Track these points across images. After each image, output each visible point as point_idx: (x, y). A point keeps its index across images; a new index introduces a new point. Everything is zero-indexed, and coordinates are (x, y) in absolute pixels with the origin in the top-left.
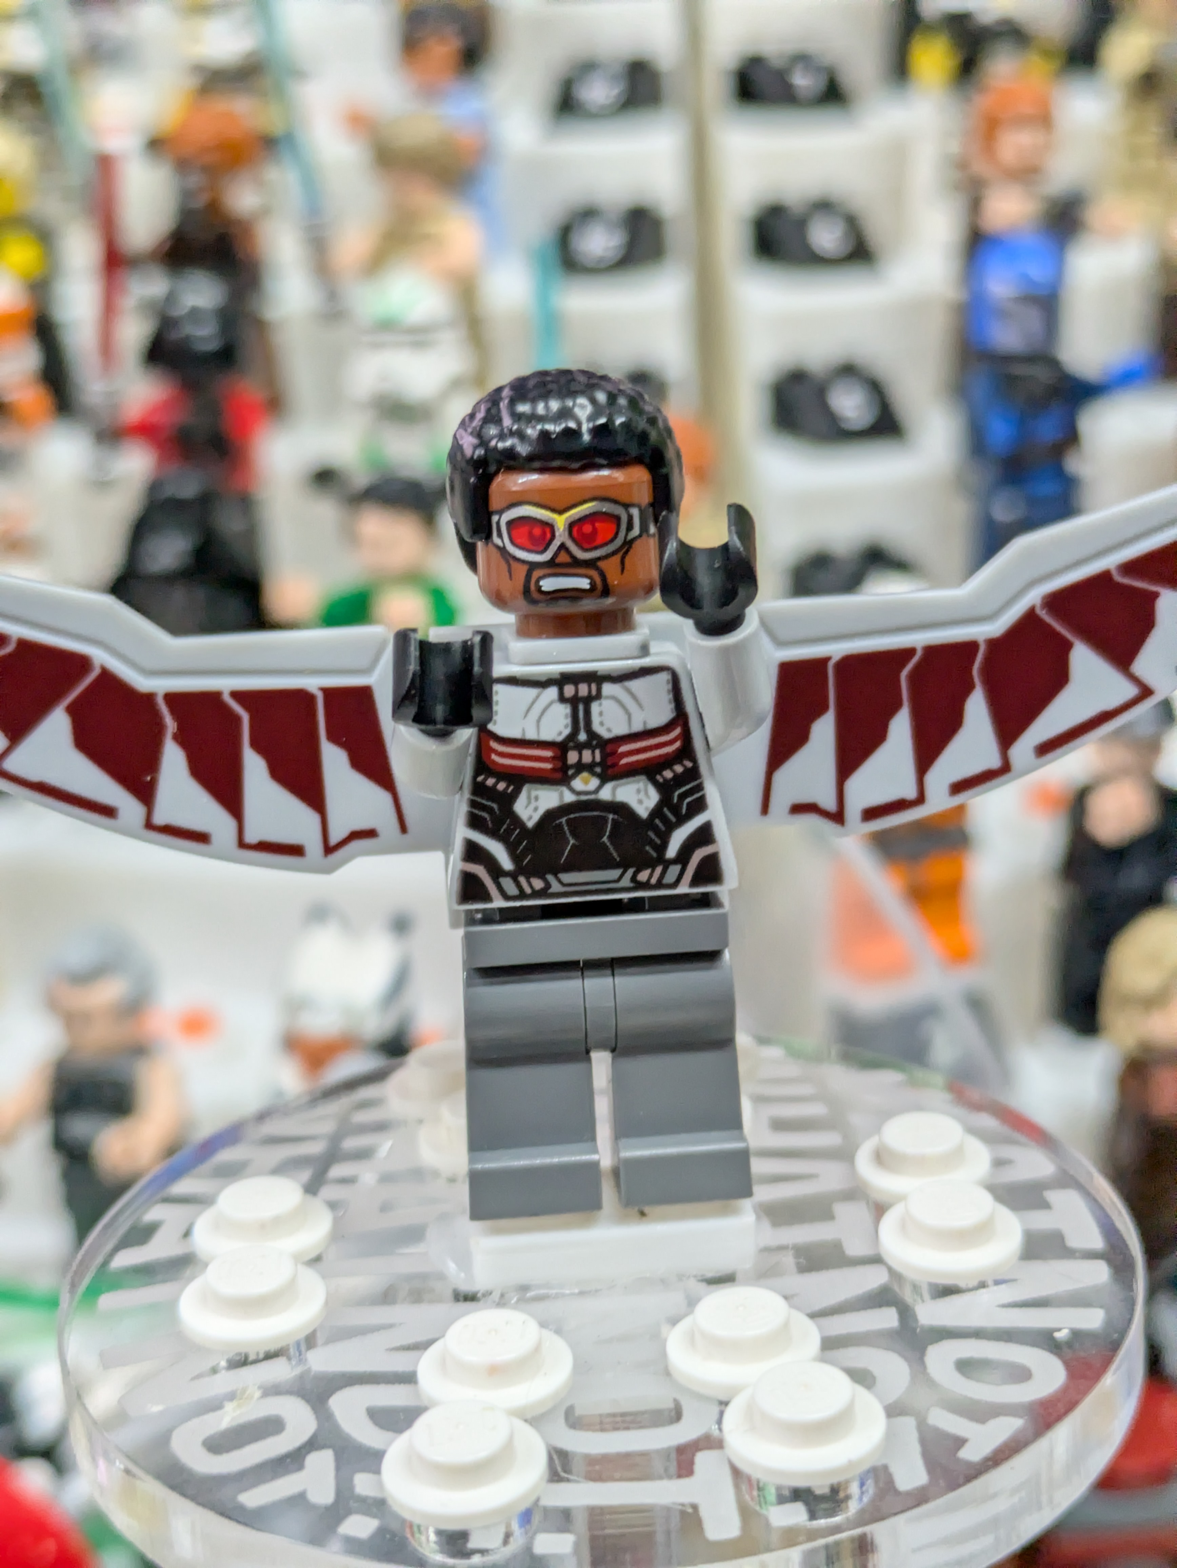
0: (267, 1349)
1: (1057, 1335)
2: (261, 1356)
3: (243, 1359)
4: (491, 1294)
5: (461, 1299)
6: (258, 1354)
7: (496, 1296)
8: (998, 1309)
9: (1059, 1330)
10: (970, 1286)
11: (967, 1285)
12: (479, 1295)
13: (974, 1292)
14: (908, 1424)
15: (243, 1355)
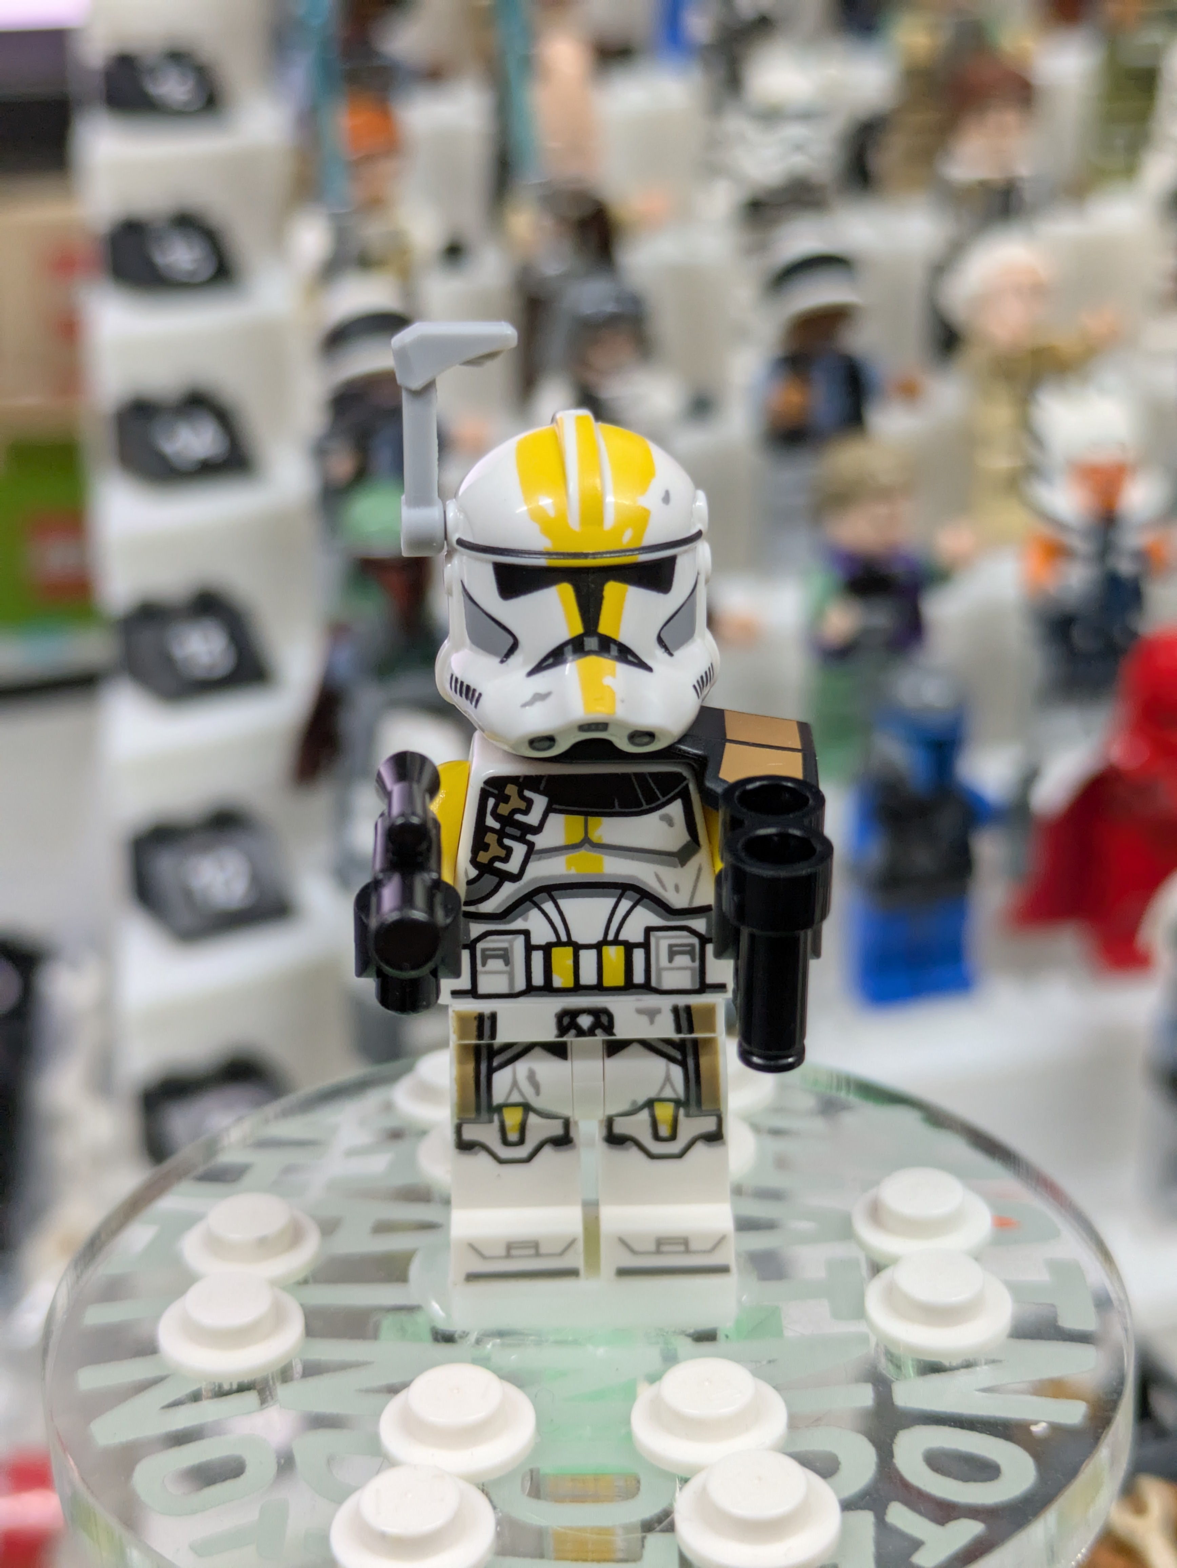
0: (241, 1380)
1: (1034, 1428)
2: (235, 1387)
3: (217, 1389)
4: (467, 1336)
5: (439, 1337)
6: (231, 1384)
7: (473, 1338)
8: (977, 1393)
9: (1036, 1423)
10: (954, 1364)
11: (950, 1363)
12: (456, 1336)
13: (956, 1372)
14: (866, 1519)
15: (217, 1384)
